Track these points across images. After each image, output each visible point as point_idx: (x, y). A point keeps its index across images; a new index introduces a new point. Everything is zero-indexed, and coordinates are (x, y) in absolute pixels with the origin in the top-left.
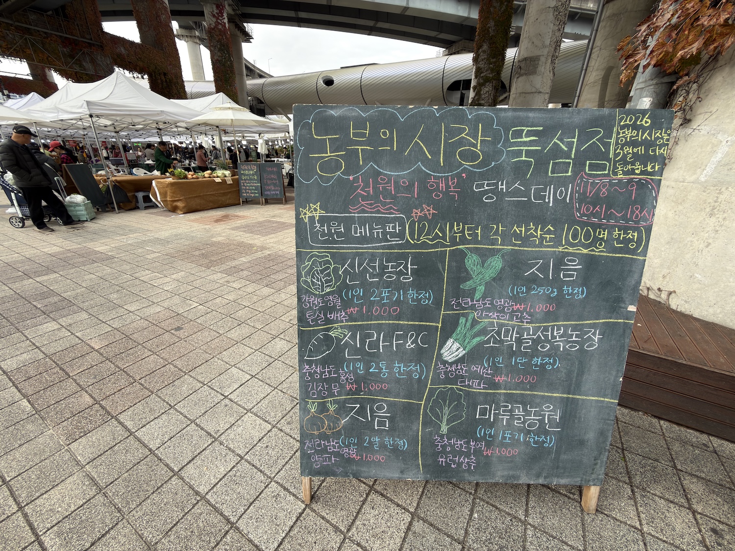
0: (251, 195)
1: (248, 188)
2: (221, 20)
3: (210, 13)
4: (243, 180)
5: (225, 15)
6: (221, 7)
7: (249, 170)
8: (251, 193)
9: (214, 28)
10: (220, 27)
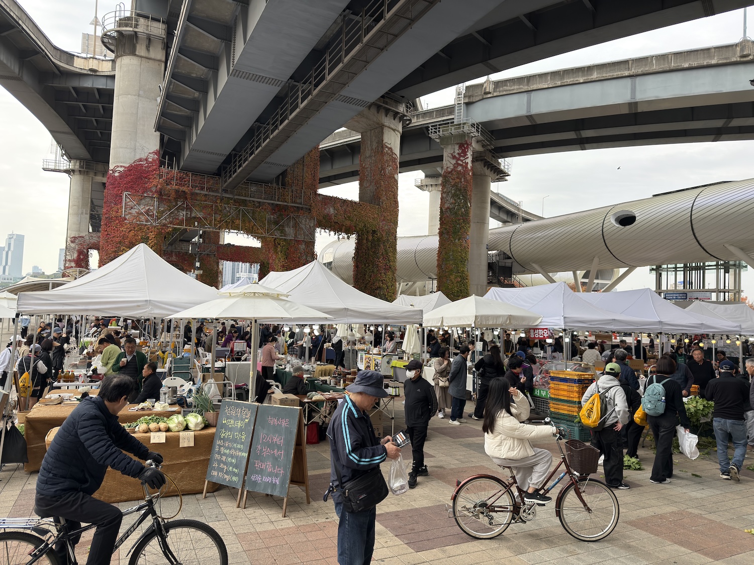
0: (226, 476)
1: (224, 458)
2: (462, 161)
3: (450, 155)
4: (220, 439)
5: (469, 154)
6: (465, 146)
7: (236, 418)
8: (227, 473)
9: (452, 171)
10: (460, 168)
